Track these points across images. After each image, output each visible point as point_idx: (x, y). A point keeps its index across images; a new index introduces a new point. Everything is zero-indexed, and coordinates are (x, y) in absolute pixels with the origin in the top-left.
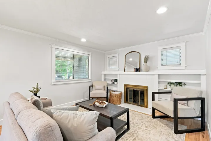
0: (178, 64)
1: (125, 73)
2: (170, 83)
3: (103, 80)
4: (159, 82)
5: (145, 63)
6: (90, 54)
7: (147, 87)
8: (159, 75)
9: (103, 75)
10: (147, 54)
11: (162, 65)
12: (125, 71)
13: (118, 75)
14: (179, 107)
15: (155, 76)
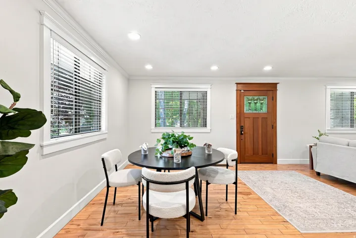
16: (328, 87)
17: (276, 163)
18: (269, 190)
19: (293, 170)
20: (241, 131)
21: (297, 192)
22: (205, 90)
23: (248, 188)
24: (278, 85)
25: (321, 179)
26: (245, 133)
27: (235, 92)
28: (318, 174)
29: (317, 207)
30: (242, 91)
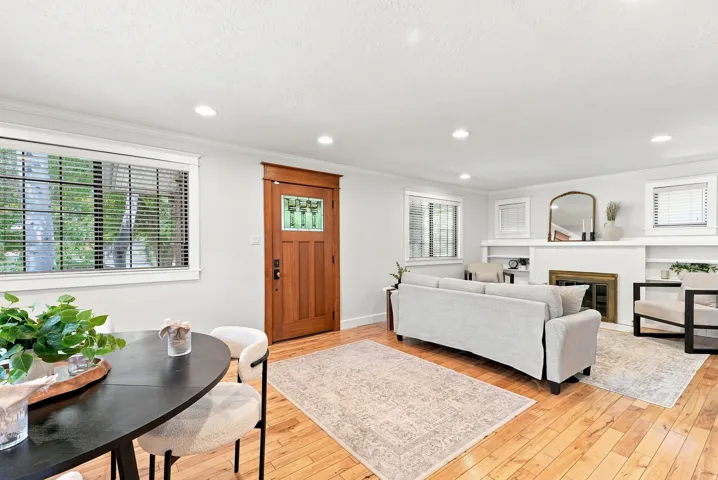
0: (700, 221)
1: (551, 244)
2: (679, 267)
3: (485, 260)
4: (648, 264)
5: (609, 219)
6: (460, 200)
7: (615, 276)
8: (648, 247)
9: (485, 250)
10: (616, 199)
11: (656, 225)
12: (549, 240)
13: (532, 250)
14: (696, 307)
15: (639, 249)
16: (408, 193)
17: (339, 330)
18: (332, 398)
19: (365, 337)
20: (274, 272)
21: (378, 387)
22: (184, 169)
23: (292, 408)
24: (341, 179)
25: (404, 347)
26: (282, 275)
27: (262, 182)
28: (400, 338)
29: (411, 410)
30: (276, 183)
